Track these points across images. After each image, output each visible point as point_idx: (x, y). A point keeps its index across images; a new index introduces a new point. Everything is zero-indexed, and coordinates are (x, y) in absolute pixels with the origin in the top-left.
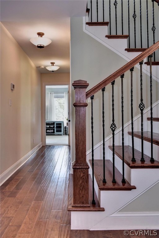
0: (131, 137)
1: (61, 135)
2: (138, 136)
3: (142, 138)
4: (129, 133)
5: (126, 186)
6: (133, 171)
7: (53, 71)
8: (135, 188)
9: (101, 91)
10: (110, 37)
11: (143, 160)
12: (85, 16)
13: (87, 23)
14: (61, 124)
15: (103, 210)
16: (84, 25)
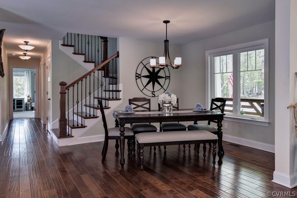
0: (85, 107)
1: (22, 111)
2: (88, 106)
3: (90, 107)
4: (84, 105)
5: (83, 126)
6: (86, 120)
7: (25, 60)
8: (87, 126)
9: (72, 87)
10: (75, 53)
11: (90, 116)
12: (61, 40)
13: (62, 45)
14: (22, 101)
15: (73, 136)
16: (60, 45)
